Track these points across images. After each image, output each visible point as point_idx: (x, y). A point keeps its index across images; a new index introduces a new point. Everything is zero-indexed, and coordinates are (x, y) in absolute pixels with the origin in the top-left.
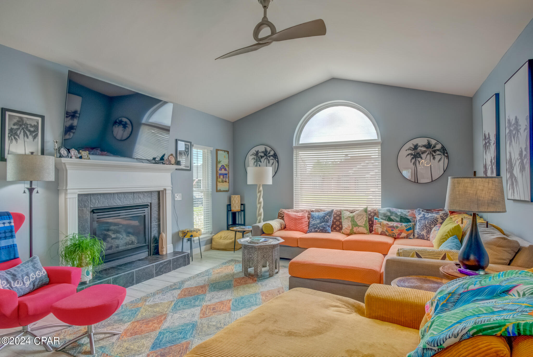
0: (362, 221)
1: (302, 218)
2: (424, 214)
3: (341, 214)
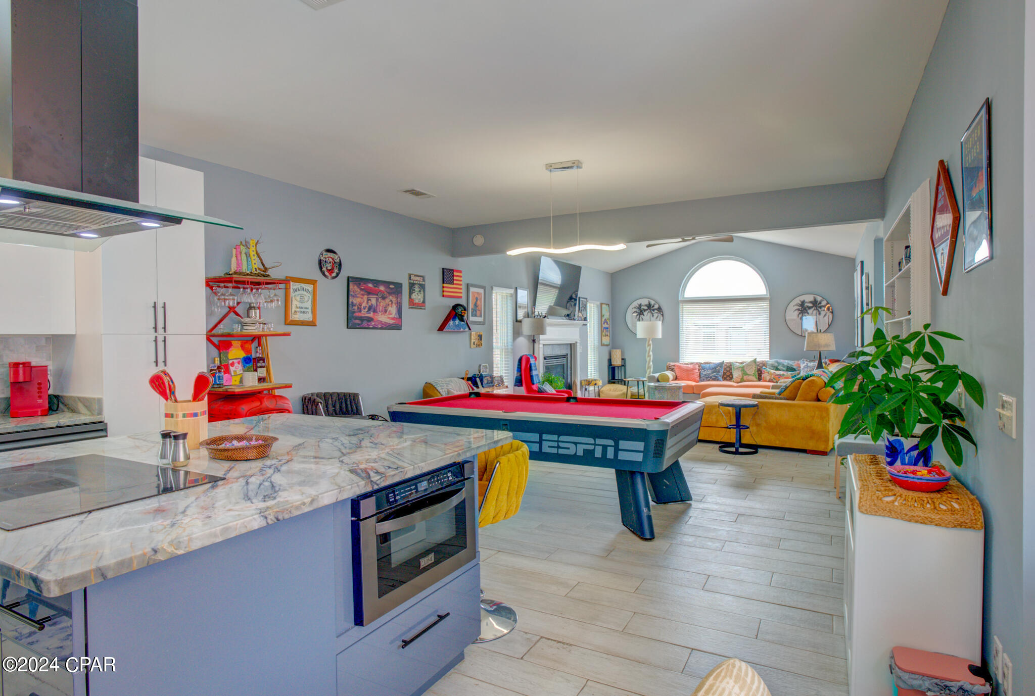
0: (752, 371)
1: (693, 369)
2: (807, 364)
3: (731, 365)
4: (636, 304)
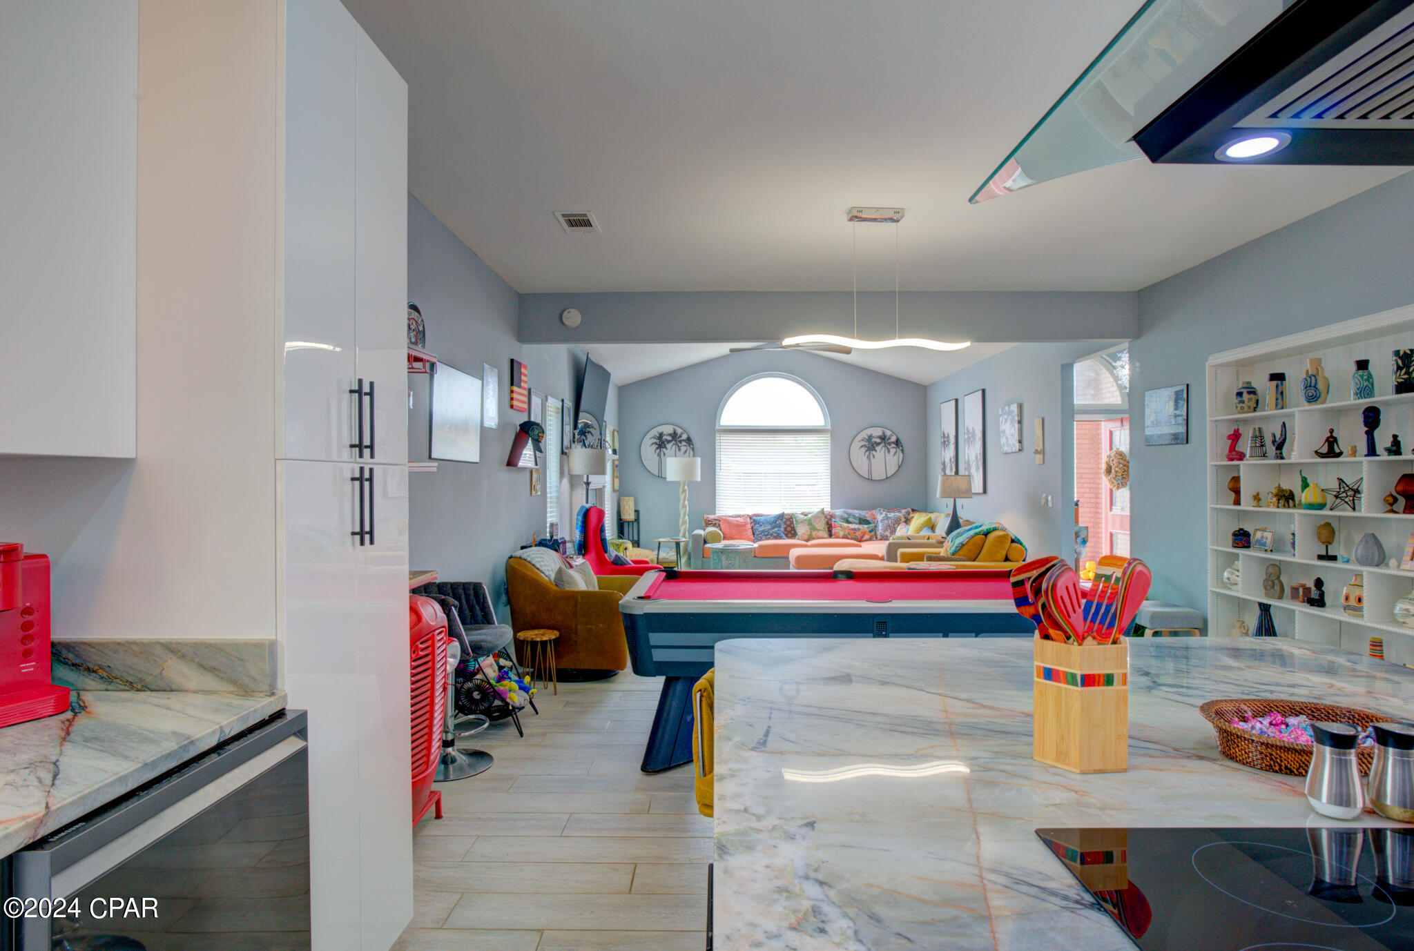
0: (821, 525)
1: (744, 525)
4: (655, 432)
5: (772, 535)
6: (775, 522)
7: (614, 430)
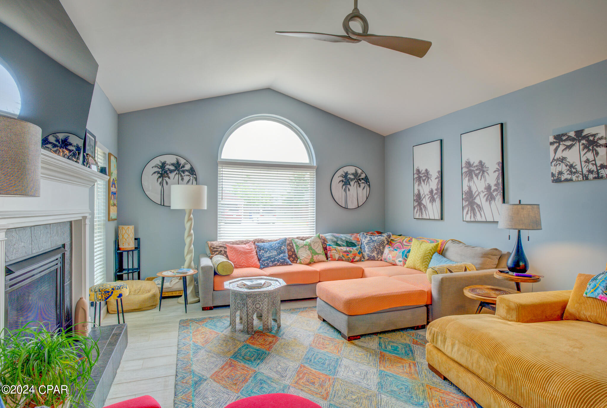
0: (319, 249)
1: (247, 250)
2: (370, 238)
3: (292, 243)
4: (157, 161)
5: (278, 261)
6: (280, 248)
7: (110, 155)
